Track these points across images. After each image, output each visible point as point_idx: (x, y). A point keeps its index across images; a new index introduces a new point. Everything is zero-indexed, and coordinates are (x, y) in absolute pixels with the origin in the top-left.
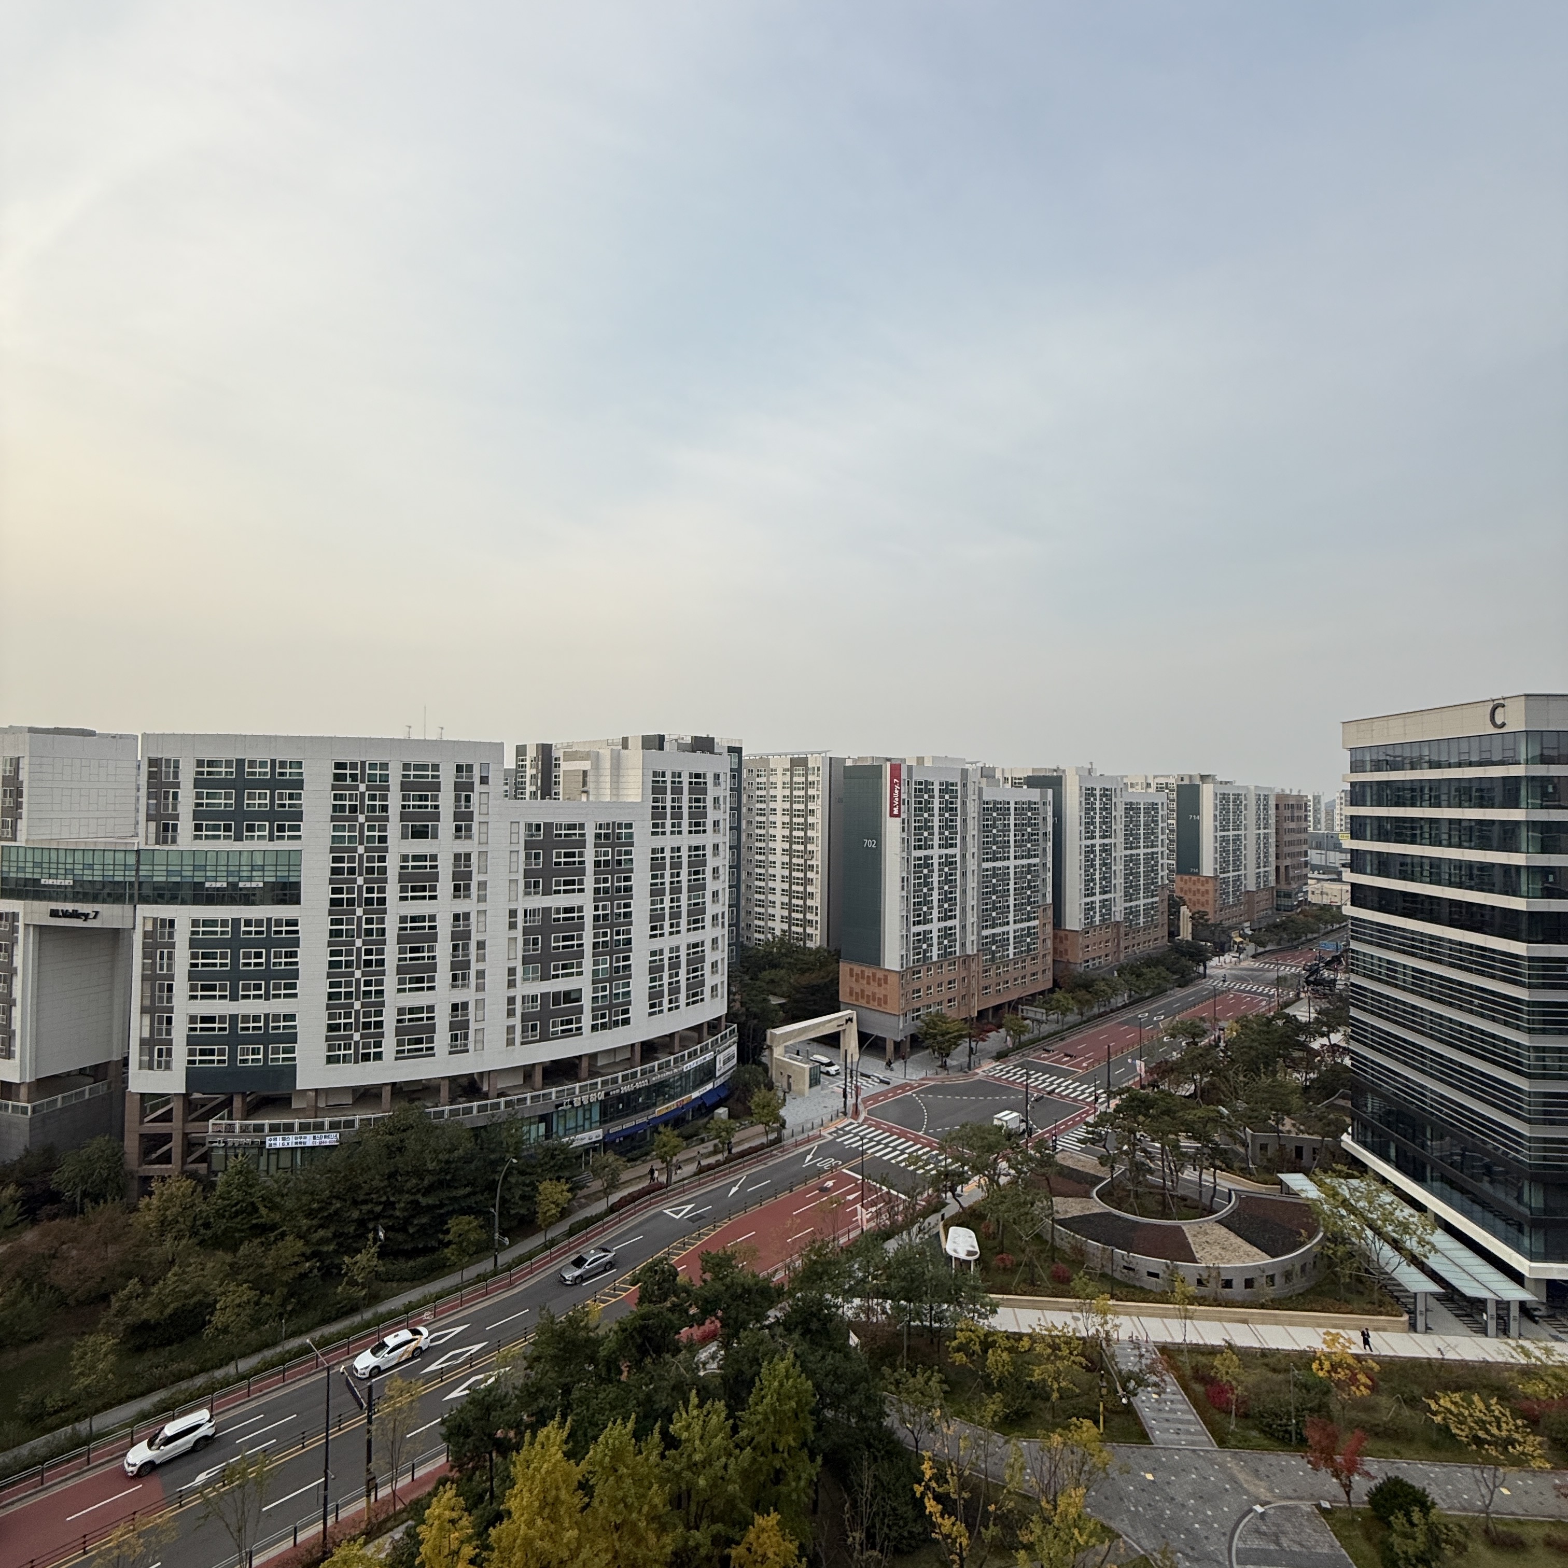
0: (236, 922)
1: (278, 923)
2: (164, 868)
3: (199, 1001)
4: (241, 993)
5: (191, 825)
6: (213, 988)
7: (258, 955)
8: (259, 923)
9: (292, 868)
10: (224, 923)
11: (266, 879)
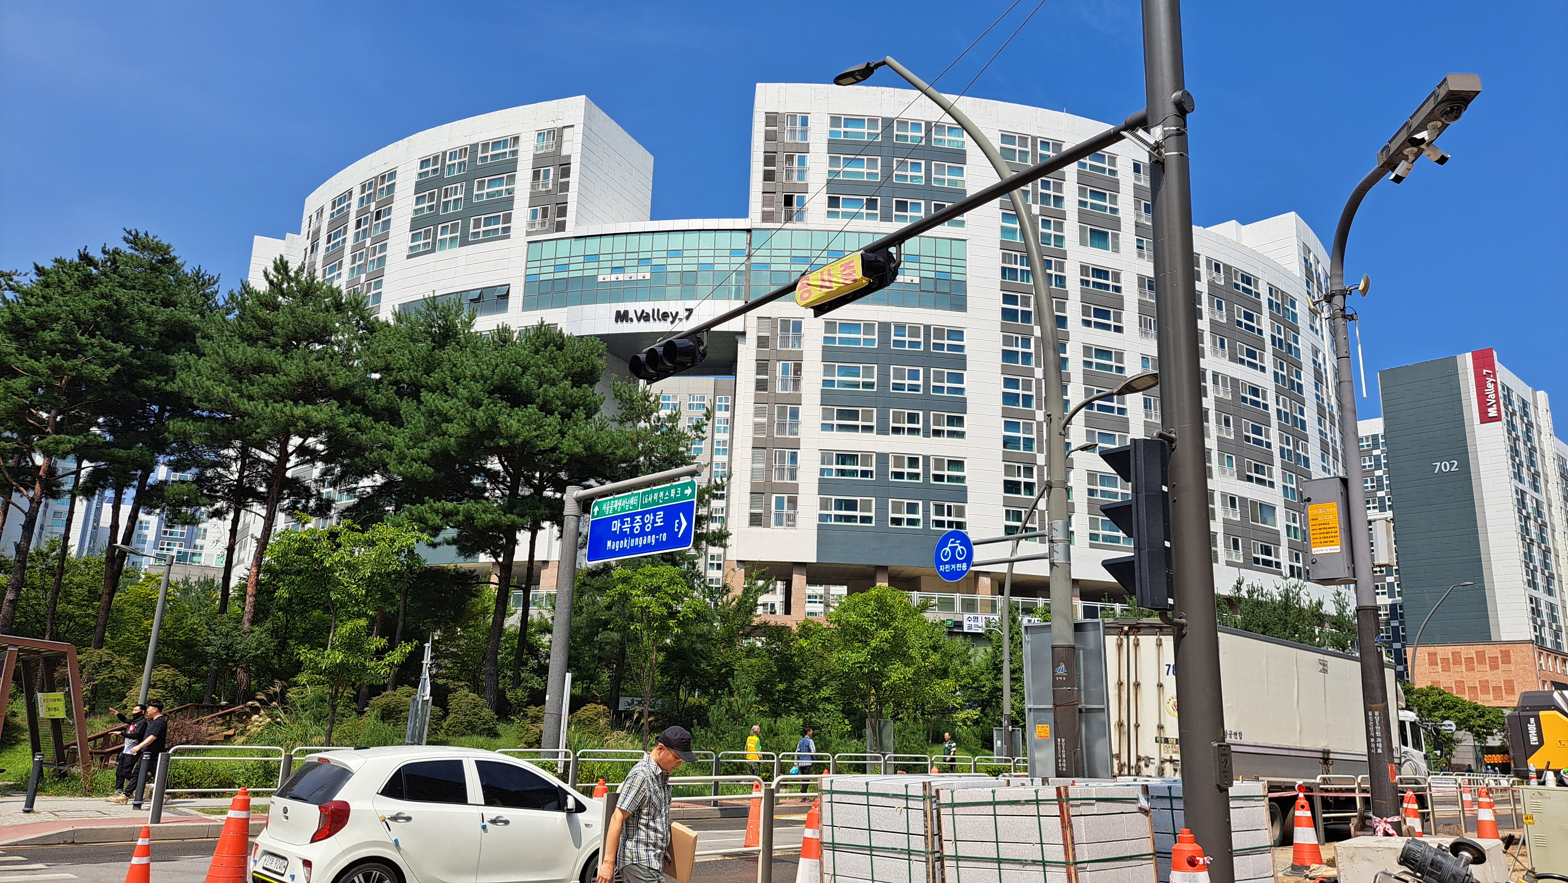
0: (884, 327)
1: (939, 332)
2: (788, 253)
3: (835, 432)
4: (892, 424)
5: (824, 198)
6: (854, 415)
7: (914, 375)
8: (914, 331)
9: (954, 262)
10: (869, 327)
11: (923, 274)
